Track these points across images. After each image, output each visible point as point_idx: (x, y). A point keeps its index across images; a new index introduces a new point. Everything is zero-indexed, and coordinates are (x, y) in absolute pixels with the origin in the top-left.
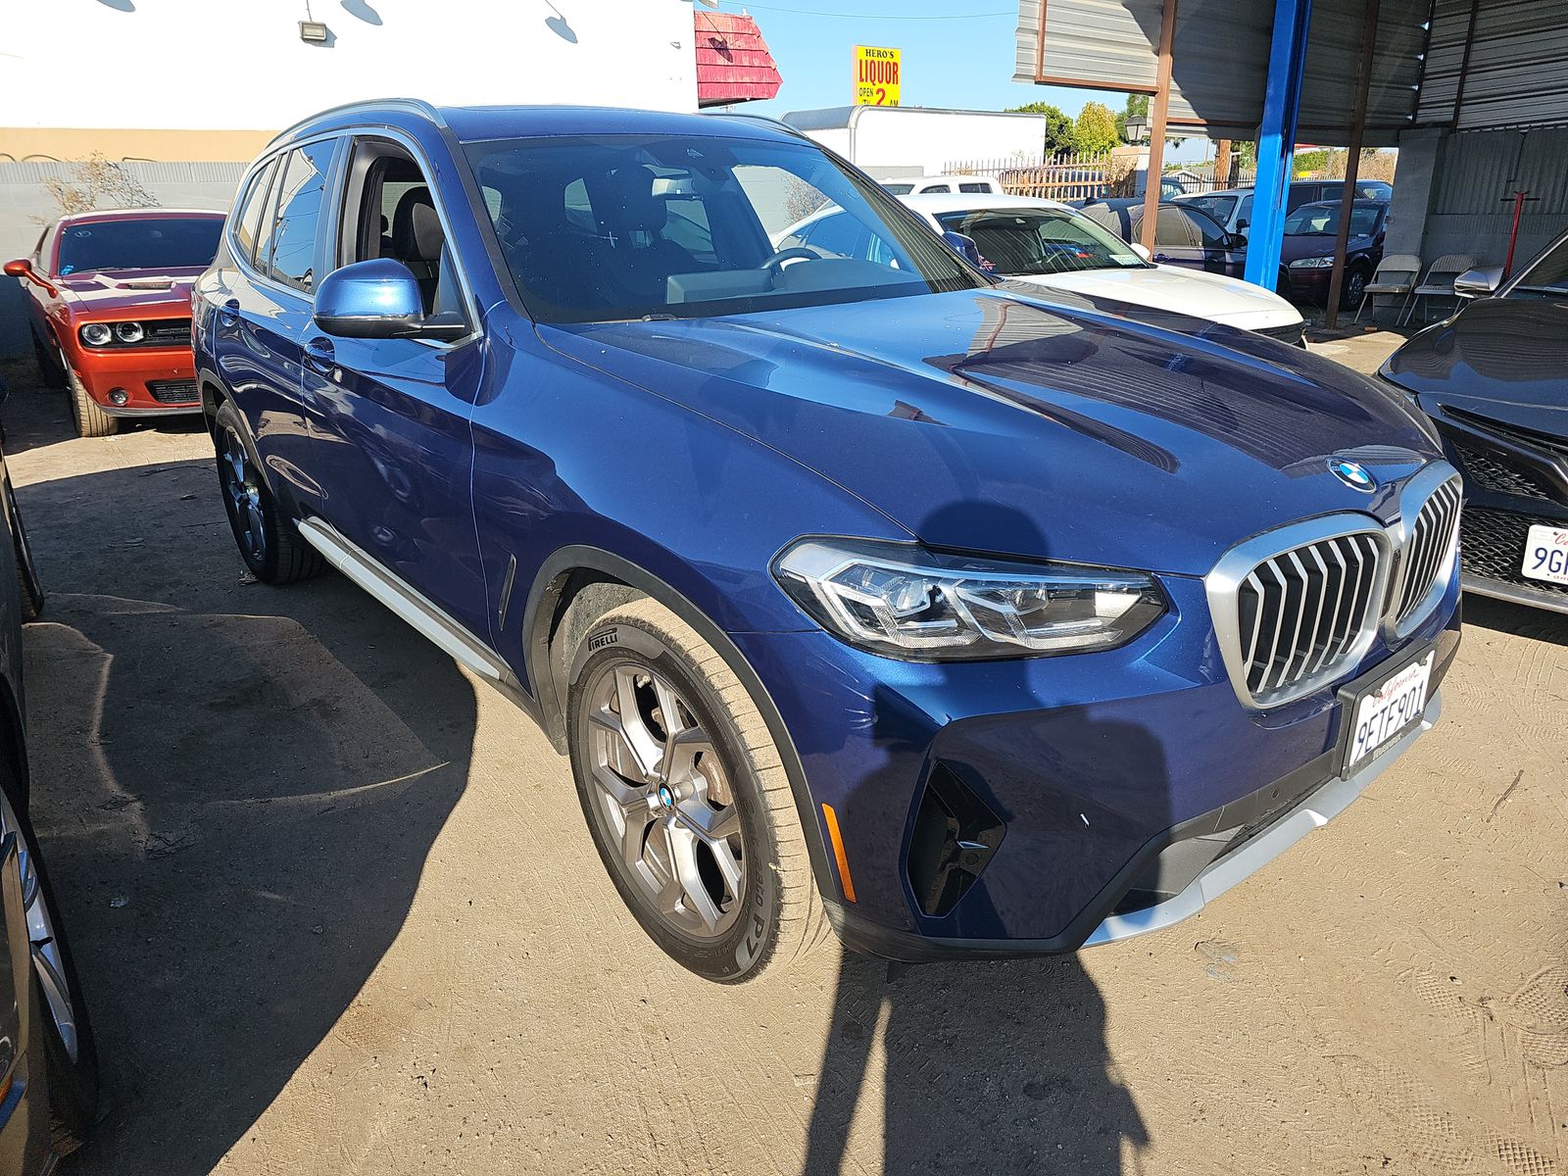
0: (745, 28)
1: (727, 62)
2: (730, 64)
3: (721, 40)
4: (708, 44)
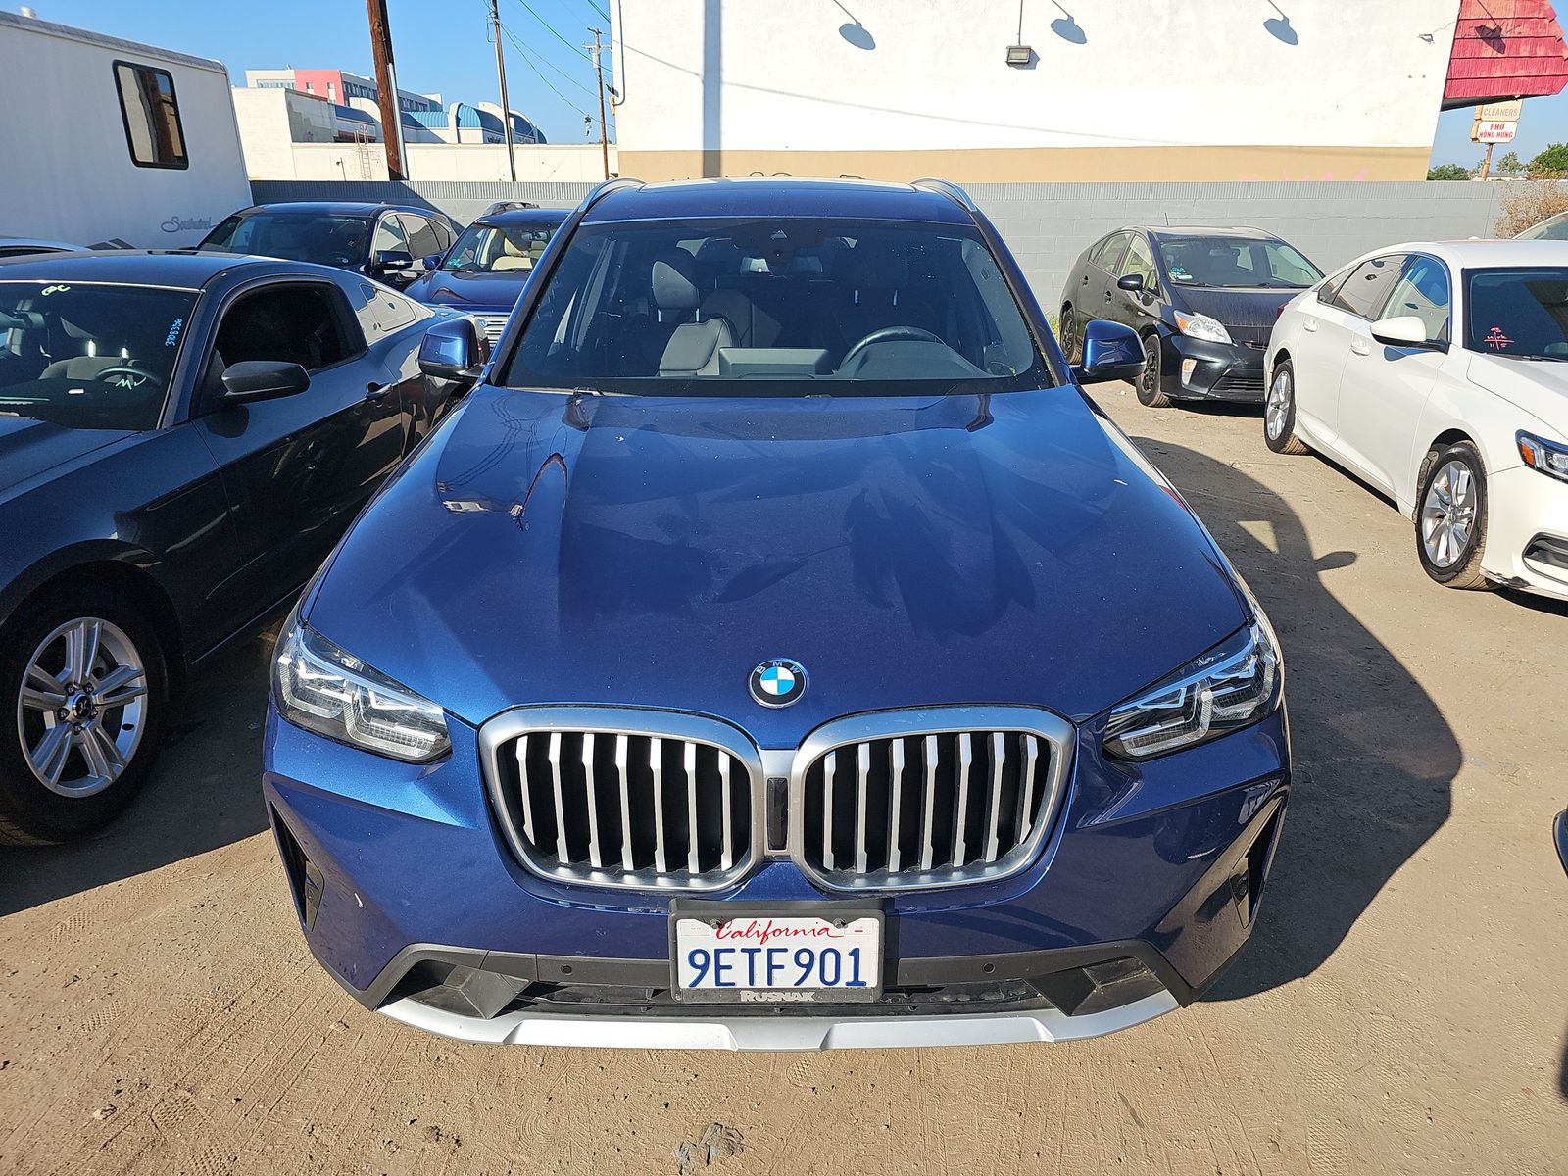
0: (1534, 11)
1: (1495, 54)
2: (1500, 55)
3: (1493, 28)
4: (1473, 33)
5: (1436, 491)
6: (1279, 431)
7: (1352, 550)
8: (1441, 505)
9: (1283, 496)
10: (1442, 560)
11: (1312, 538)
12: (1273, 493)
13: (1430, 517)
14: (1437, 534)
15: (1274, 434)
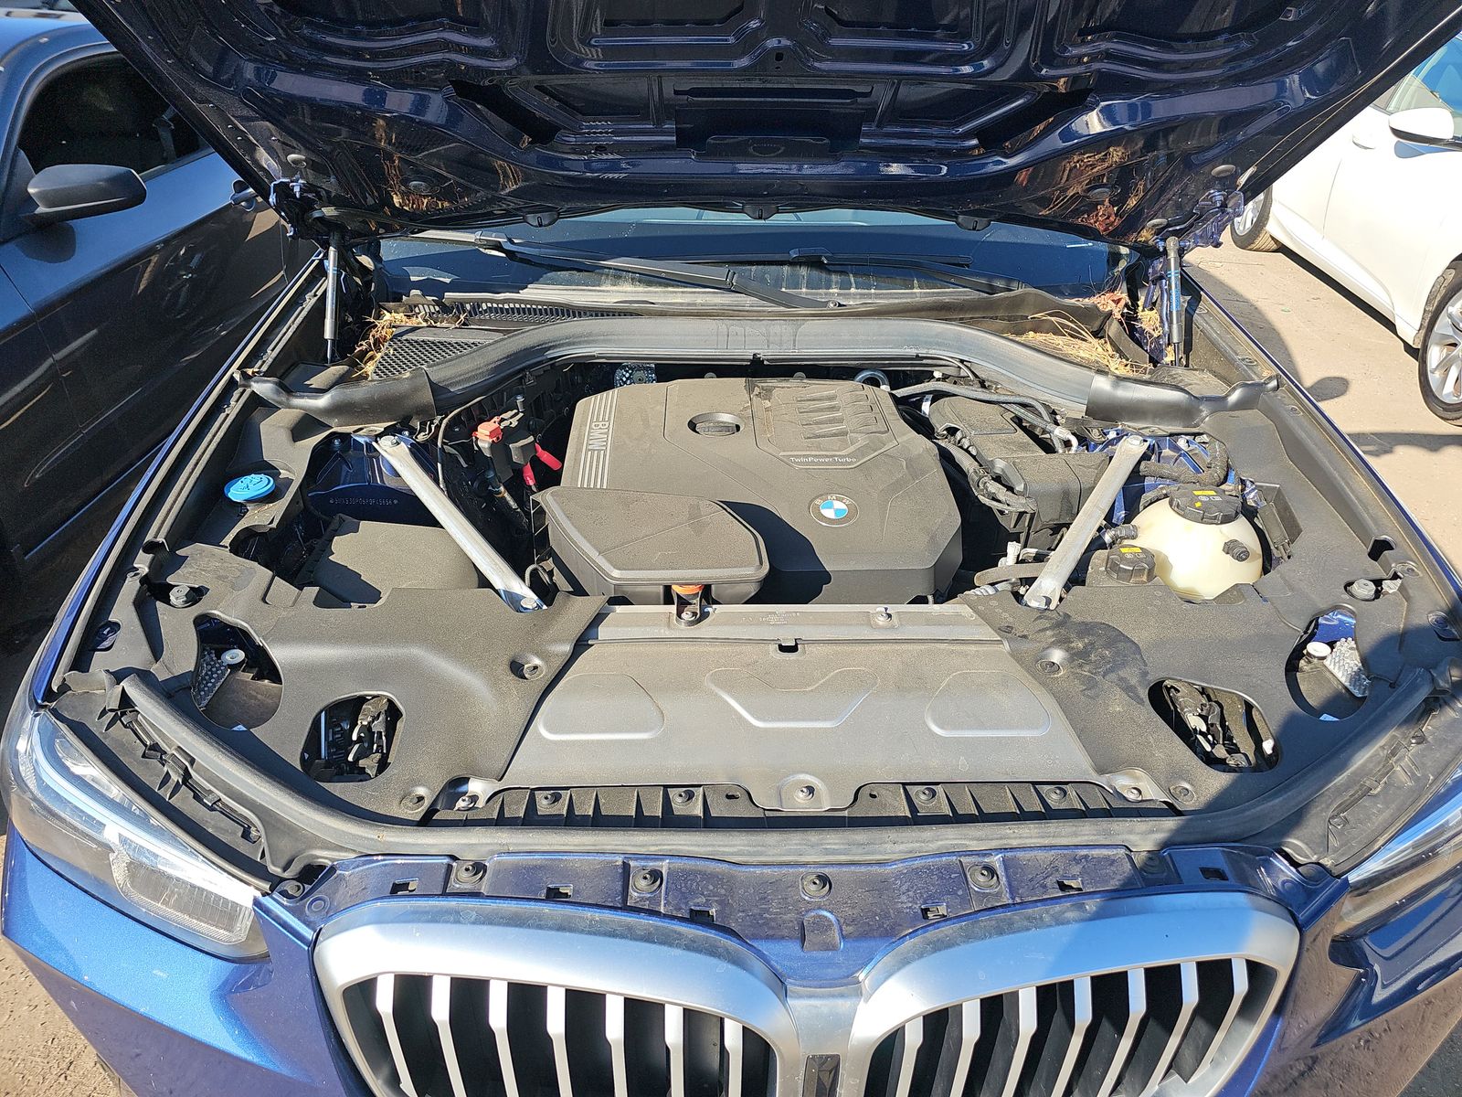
5: (1450, 316)
6: (1249, 225)
7: (1344, 375)
8: (1454, 331)
9: (1259, 305)
10: (1448, 395)
11: (1298, 360)
12: (1246, 301)
13: (1437, 344)
14: (1445, 366)
15: (1241, 228)
